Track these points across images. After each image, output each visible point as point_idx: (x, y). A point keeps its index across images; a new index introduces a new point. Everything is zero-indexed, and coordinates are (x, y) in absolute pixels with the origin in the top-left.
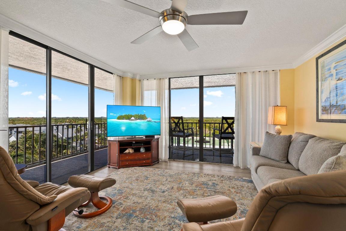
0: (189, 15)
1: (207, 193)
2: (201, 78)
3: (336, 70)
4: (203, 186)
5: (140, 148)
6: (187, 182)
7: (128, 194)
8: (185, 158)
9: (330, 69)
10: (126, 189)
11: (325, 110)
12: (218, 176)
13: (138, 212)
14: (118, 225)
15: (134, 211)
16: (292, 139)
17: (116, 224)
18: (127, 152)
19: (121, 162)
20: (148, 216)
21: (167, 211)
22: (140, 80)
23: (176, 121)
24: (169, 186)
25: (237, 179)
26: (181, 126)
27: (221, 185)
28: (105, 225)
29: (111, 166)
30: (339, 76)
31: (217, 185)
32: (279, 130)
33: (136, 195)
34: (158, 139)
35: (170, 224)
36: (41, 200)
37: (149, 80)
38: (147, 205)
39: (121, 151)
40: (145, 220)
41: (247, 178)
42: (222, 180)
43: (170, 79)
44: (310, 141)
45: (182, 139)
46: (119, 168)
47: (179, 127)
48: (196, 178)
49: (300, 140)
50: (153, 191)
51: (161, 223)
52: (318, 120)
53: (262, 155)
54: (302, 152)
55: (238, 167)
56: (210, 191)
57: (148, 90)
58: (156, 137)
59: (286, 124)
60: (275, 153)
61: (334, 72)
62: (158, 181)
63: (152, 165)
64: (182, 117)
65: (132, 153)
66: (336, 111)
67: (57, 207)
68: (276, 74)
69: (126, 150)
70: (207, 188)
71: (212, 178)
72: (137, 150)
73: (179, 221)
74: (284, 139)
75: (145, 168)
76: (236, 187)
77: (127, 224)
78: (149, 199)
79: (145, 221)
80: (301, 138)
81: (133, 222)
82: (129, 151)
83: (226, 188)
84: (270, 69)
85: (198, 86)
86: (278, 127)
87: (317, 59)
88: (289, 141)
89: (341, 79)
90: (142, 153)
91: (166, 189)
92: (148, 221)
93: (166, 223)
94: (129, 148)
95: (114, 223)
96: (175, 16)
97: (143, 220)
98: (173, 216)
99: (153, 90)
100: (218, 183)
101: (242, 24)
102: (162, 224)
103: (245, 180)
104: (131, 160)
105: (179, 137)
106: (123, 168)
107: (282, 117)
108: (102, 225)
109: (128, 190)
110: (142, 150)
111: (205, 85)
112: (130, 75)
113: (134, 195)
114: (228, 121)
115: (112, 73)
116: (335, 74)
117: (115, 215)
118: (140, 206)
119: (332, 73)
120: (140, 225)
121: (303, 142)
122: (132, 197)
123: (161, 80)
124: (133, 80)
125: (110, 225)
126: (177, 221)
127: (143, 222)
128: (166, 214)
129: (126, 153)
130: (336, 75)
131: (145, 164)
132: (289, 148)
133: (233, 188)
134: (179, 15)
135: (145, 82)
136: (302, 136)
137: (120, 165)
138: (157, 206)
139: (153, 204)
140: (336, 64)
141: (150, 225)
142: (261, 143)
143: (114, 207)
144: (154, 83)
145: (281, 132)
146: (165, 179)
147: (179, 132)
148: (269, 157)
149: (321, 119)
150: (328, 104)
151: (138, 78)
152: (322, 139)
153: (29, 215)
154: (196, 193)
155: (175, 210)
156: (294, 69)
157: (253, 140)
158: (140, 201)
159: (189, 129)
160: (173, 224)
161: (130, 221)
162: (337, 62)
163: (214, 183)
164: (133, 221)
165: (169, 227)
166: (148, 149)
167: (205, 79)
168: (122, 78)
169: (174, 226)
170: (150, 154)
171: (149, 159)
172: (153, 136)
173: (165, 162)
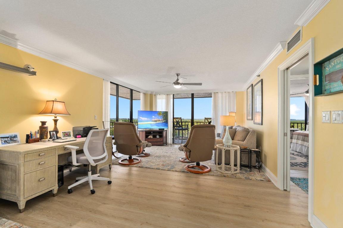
5: (157, 135)
18: (149, 138)
22: (155, 95)
23: (177, 120)
26: (180, 123)
34: (166, 131)
37: (161, 95)
45: (181, 131)
47: (179, 124)
57: (159, 99)
58: (165, 129)
63: (163, 145)
64: (181, 118)
68: (234, 94)
69: (148, 136)
72: (155, 136)
75: (160, 146)
82: (151, 137)
84: (231, 91)
87: (247, 89)
94: (151, 135)
99: (163, 99)
104: (152, 142)
105: (179, 130)
110: (158, 137)
111: (195, 96)
112: (149, 93)
114: (209, 120)
115: (140, 92)
123: (168, 95)
124: (151, 95)
131: (159, 144)
135: (158, 96)
144: (164, 96)
147: (179, 127)
151: (154, 94)
156: (243, 91)
159: (186, 125)
166: (161, 136)
168: (145, 94)
170: (162, 139)
171: (161, 142)
172: (164, 129)
173: (171, 145)
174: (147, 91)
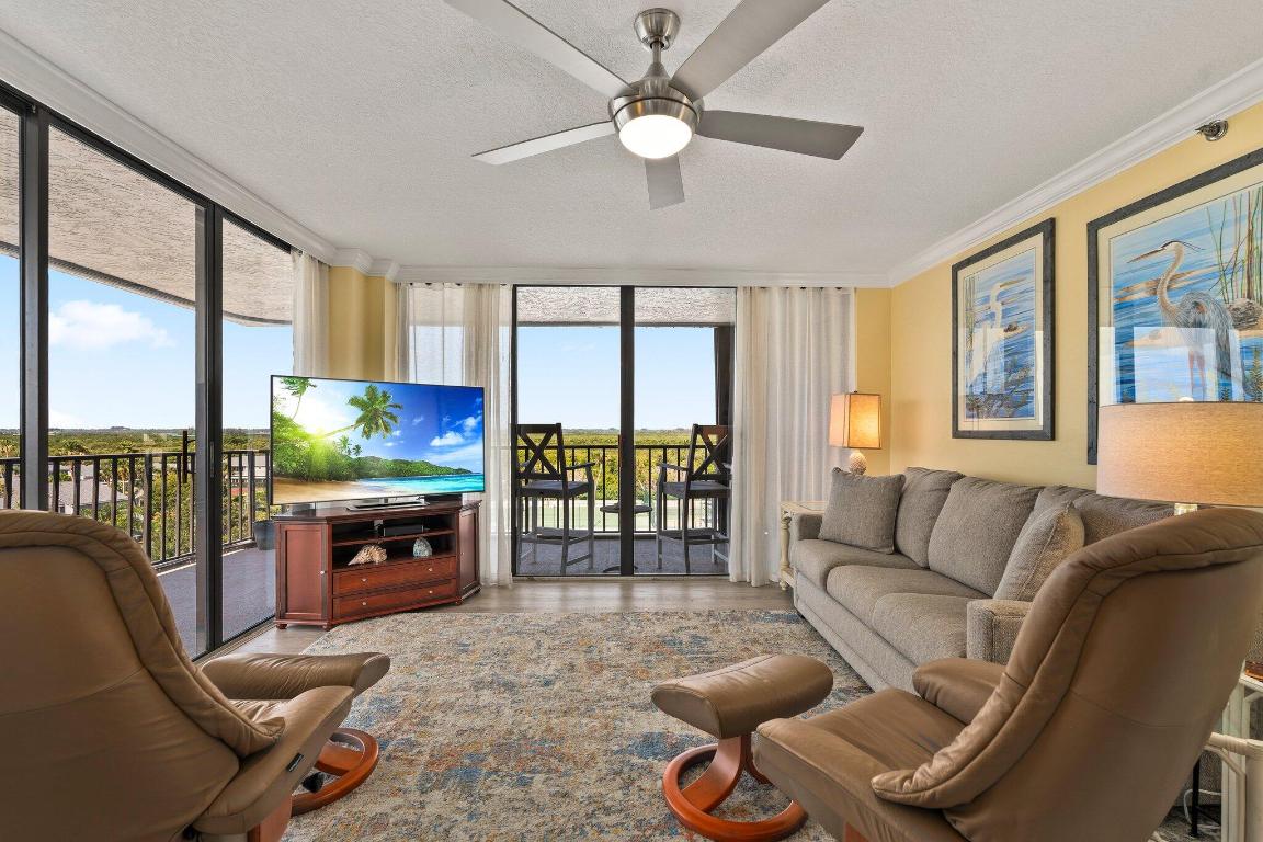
0: (706, 108)
1: (688, 668)
2: (627, 293)
3: (1003, 304)
4: (667, 648)
5: (413, 541)
6: (611, 644)
7: (420, 710)
8: (570, 569)
9: (986, 299)
10: (399, 693)
11: (975, 407)
12: (699, 615)
13: (490, 759)
14: (441, 811)
15: (478, 759)
16: (905, 485)
17: (430, 809)
18: (363, 561)
19: (337, 601)
20: (533, 764)
21: (590, 736)
22: (397, 285)
23: (537, 438)
24: (555, 664)
25: (754, 618)
27: (717, 639)
28: (392, 820)
29: (290, 623)
30: (1010, 320)
31: (706, 639)
32: (860, 463)
33: (451, 706)
34: (475, 506)
35: (617, 773)
36: (252, 733)
37: (437, 285)
38: (511, 733)
39: (340, 557)
40: (528, 775)
41: (781, 612)
42: (716, 625)
43: (515, 287)
44: (953, 486)
46: (333, 626)
48: (633, 627)
49: (927, 488)
50: (510, 687)
51: (587, 774)
52: (957, 434)
53: (827, 536)
54: (934, 519)
55: (742, 583)
56: (692, 659)
57: (431, 323)
58: (465, 499)
59: (877, 446)
60: (863, 525)
61: (998, 308)
62: (511, 651)
63: (460, 604)
64: (559, 426)
65: (381, 565)
66: (1002, 408)
67: (298, 755)
68: (845, 300)
69: (354, 554)
70: (681, 651)
71: (684, 623)
72: (397, 551)
73: (640, 758)
74: (885, 487)
75: (438, 614)
76: (761, 640)
77: (472, 802)
78: (507, 712)
79: (532, 778)
80: (929, 482)
81: (489, 792)
82: (370, 554)
83: (735, 643)
84: (830, 283)
85: (618, 319)
86: (856, 455)
87: (956, 268)
88: (897, 490)
89: (1015, 329)
90: (422, 560)
91: (550, 671)
92: (539, 778)
93: (605, 772)
94: (371, 544)
95: (423, 807)
96: (669, 102)
97: (521, 779)
98: (616, 748)
99: (452, 324)
100: (709, 636)
101: (837, 157)
102: (594, 777)
103: (777, 618)
104: (378, 591)
105: (544, 495)
106: (348, 623)
107: (869, 426)
108: (378, 824)
109: (415, 697)
110: (421, 550)
111: (638, 317)
112: (359, 263)
113: (447, 707)
115: (287, 247)
116: (999, 315)
117: (411, 781)
118: (488, 737)
119: (993, 310)
120: (521, 796)
121: (935, 493)
122: (441, 715)
123: (484, 290)
124: (370, 281)
125: (412, 818)
126: (635, 760)
127: (524, 783)
128: (593, 747)
129: (358, 564)
130: (1003, 317)
131: (433, 600)
132: (897, 510)
133: (755, 641)
134: (681, 102)
135: (418, 296)
136: (931, 476)
137: (337, 611)
138: (549, 730)
139: (532, 724)
140: (1003, 289)
141: (553, 790)
142: (818, 504)
143: (389, 758)
144: (456, 298)
145: (864, 470)
146: (532, 645)
148: (847, 540)
149: (964, 432)
150: (978, 390)
151: (390, 274)
152: (981, 483)
153: (209, 798)
154: (654, 671)
155: (615, 728)
156: (889, 290)
157: (787, 496)
158: (478, 723)
159: (578, 467)
160: (626, 769)
161: (479, 788)
162: (1006, 284)
163: (694, 637)
164: (490, 788)
165: (618, 779)
166: (443, 545)
167: (640, 298)
168: (325, 269)
169: (635, 775)
170: (451, 563)
171: (447, 581)
172: (456, 497)
173: (501, 587)
174: (339, 248)
